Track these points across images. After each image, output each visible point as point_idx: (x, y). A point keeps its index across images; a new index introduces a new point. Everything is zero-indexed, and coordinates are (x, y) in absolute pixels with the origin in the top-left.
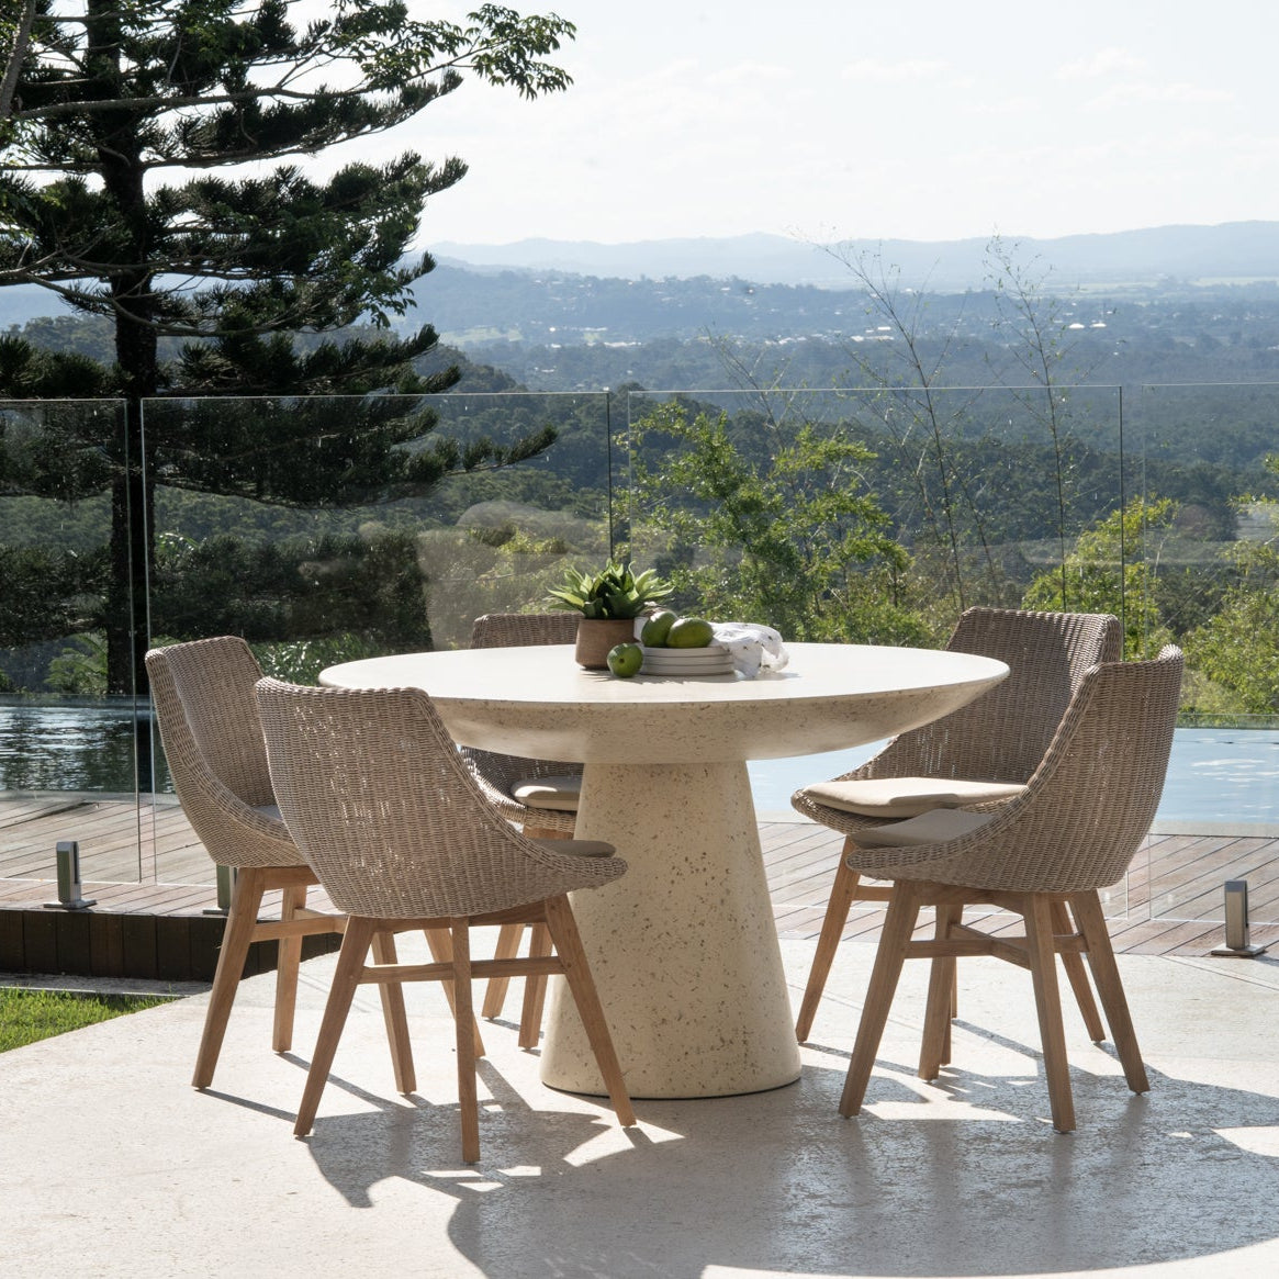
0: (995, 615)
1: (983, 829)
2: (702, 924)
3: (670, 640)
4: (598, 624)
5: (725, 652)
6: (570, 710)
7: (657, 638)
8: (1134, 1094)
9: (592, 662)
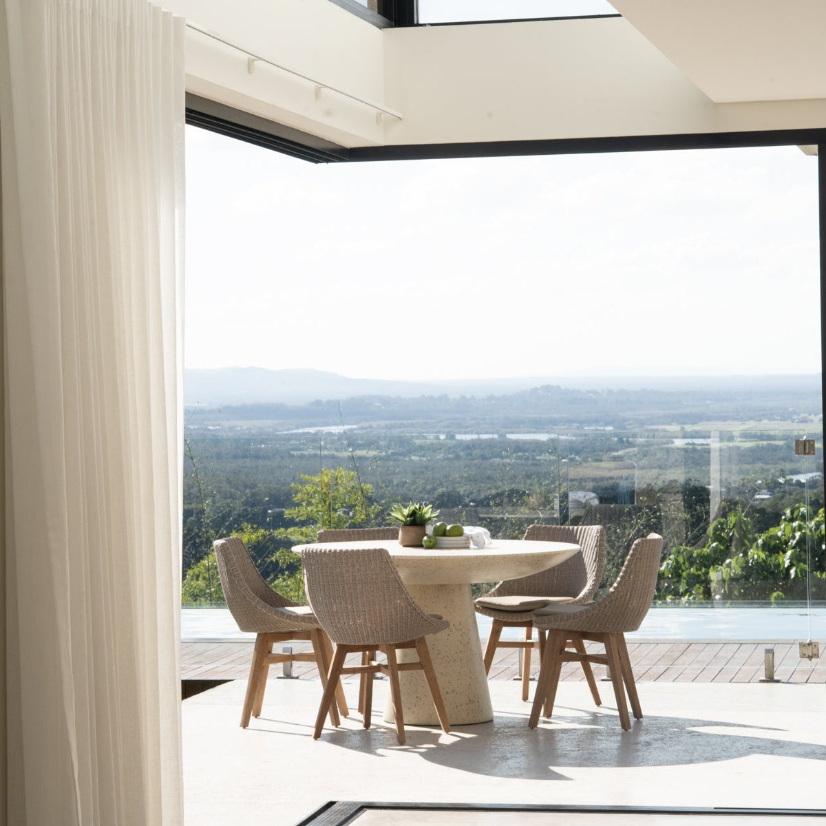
0: (543, 528)
1: (582, 612)
2: (461, 652)
3: (447, 533)
4: (411, 528)
5: (469, 538)
6: (431, 559)
7: (441, 533)
8: (636, 719)
9: (406, 544)
